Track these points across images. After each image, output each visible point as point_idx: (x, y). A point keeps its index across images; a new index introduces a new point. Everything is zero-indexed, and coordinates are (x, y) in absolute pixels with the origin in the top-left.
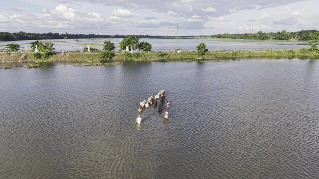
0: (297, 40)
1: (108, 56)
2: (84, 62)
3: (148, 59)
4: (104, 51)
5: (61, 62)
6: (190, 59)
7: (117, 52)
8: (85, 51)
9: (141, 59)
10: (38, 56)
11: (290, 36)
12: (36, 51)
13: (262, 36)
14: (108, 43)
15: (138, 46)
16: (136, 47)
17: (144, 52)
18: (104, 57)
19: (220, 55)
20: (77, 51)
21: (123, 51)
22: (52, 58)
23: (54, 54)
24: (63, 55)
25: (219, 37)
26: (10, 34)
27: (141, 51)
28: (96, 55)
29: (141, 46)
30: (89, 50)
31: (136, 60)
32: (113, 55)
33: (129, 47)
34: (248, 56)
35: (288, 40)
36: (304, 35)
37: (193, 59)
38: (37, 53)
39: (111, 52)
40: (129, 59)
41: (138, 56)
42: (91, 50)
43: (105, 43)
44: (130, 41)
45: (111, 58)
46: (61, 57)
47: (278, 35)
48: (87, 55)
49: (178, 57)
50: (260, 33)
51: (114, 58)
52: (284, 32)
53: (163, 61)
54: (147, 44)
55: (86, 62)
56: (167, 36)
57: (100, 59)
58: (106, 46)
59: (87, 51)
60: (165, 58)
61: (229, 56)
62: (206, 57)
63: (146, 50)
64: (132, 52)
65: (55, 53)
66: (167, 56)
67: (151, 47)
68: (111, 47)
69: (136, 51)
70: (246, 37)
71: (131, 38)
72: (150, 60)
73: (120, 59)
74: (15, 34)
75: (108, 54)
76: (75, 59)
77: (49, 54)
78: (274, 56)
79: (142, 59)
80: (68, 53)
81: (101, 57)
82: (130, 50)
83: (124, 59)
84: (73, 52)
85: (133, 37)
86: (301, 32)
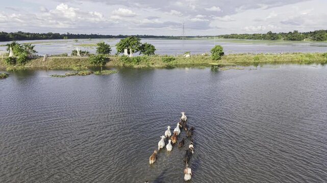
0: (311, 40)
1: (100, 62)
2: (69, 69)
3: (151, 66)
4: (97, 55)
5: (42, 69)
6: (202, 65)
7: (113, 56)
8: (73, 54)
9: (142, 65)
10: (13, 61)
11: (303, 36)
12: (11, 55)
13: (272, 37)
14: (102, 45)
15: (139, 48)
16: (137, 50)
17: (147, 56)
18: (96, 63)
19: (240, 59)
20: (64, 55)
21: (121, 55)
22: (30, 64)
23: (33, 59)
24: (44, 60)
25: (226, 37)
26: (7, 34)
27: (142, 55)
28: (86, 60)
29: (143, 48)
30: (78, 54)
31: (136, 66)
32: (108, 60)
33: (128, 50)
34: (274, 60)
35: (300, 40)
36: (317, 36)
37: (207, 65)
38: (11, 58)
39: (105, 56)
40: (127, 65)
41: (138, 61)
42: (82, 53)
43: (98, 44)
44: (128, 42)
45: (104, 63)
46: (41, 63)
47: (289, 36)
48: (75, 60)
49: (189, 63)
50: (270, 33)
51: (108, 64)
52: (296, 32)
53: (169, 67)
54: (149, 46)
55: (71, 69)
56: (172, 36)
57: (90, 65)
58: (99, 49)
59: (76, 55)
60: (172, 63)
61: (250, 61)
62: (222, 62)
63: (149, 53)
64: (131, 56)
65: (35, 58)
66: (174, 61)
67: (154, 50)
68: (106, 49)
69: (137, 55)
70: (255, 37)
71: (130, 39)
72: (153, 66)
73: (116, 65)
74: (12, 34)
75: (101, 59)
76: (59, 65)
77: (27, 59)
78: (306, 61)
79: (144, 66)
80: (51, 58)
81: (92, 63)
82: (129, 53)
83: (121, 65)
84: (59, 56)
85: (132, 37)
86: (315, 33)
